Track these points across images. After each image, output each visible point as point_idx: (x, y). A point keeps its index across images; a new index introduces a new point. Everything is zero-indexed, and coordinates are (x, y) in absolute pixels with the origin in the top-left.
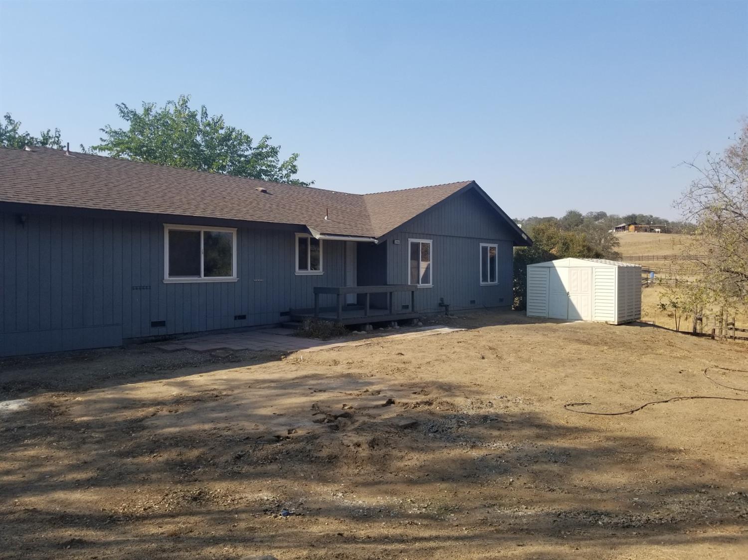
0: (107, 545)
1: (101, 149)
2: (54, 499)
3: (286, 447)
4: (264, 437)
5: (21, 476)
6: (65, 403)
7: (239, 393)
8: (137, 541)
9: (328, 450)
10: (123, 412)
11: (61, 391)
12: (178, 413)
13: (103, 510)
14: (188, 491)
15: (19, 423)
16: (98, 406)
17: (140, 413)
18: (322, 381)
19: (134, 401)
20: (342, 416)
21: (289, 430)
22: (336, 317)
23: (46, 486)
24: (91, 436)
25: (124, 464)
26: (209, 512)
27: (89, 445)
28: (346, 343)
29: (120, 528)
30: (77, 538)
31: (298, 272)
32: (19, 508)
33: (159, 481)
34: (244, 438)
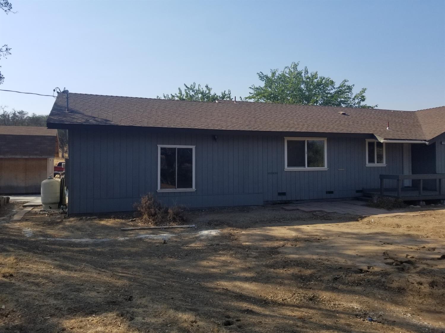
0: (266, 316)
1: (250, 98)
2: (235, 285)
3: (367, 277)
4: (351, 268)
5: (219, 270)
6: (237, 234)
7: (332, 239)
8: (281, 317)
9: (397, 284)
10: (266, 242)
11: (234, 227)
12: (296, 247)
13: (261, 296)
14: (307, 294)
15: (216, 242)
16: (253, 237)
17: (276, 244)
18: (389, 238)
19: (272, 237)
20: (406, 262)
21: (368, 267)
22: (396, 195)
23: (231, 277)
24: (251, 254)
25: (269, 272)
26: (320, 309)
27: (251, 258)
28: (405, 213)
29: (270, 308)
30: (250, 309)
31: (368, 165)
32: (220, 287)
33: (289, 285)
34: (338, 267)
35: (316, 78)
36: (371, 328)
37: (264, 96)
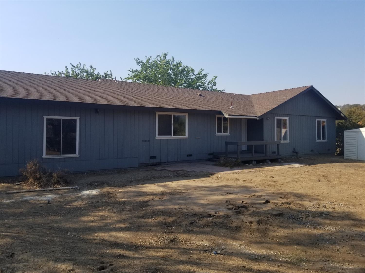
0: (135, 258)
1: (129, 79)
2: (111, 235)
3: (214, 220)
4: (203, 214)
5: (98, 224)
6: (115, 192)
7: (190, 192)
8: (147, 258)
9: (235, 224)
10: (139, 198)
11: (113, 186)
12: (163, 199)
13: (132, 242)
14: (169, 237)
15: (96, 200)
16: (128, 194)
17: (146, 198)
18: (231, 189)
19: (143, 193)
20: (242, 207)
21: (215, 212)
22: (236, 157)
23: (108, 229)
24: (126, 208)
25: (140, 222)
26: (179, 248)
27: (125, 212)
28: (242, 170)
29: (139, 251)
30: (122, 254)
31: (217, 134)
32: (97, 238)
33: (156, 231)
34: (194, 214)
35: (181, 66)
36: (216, 259)
37: (140, 78)
